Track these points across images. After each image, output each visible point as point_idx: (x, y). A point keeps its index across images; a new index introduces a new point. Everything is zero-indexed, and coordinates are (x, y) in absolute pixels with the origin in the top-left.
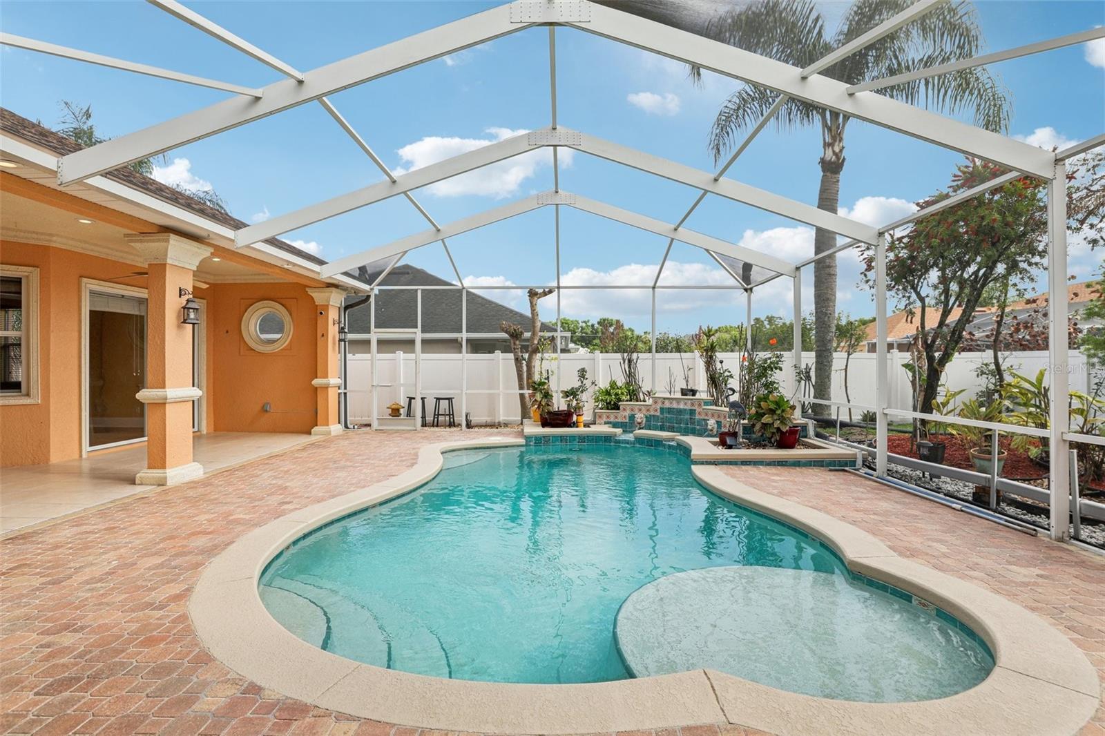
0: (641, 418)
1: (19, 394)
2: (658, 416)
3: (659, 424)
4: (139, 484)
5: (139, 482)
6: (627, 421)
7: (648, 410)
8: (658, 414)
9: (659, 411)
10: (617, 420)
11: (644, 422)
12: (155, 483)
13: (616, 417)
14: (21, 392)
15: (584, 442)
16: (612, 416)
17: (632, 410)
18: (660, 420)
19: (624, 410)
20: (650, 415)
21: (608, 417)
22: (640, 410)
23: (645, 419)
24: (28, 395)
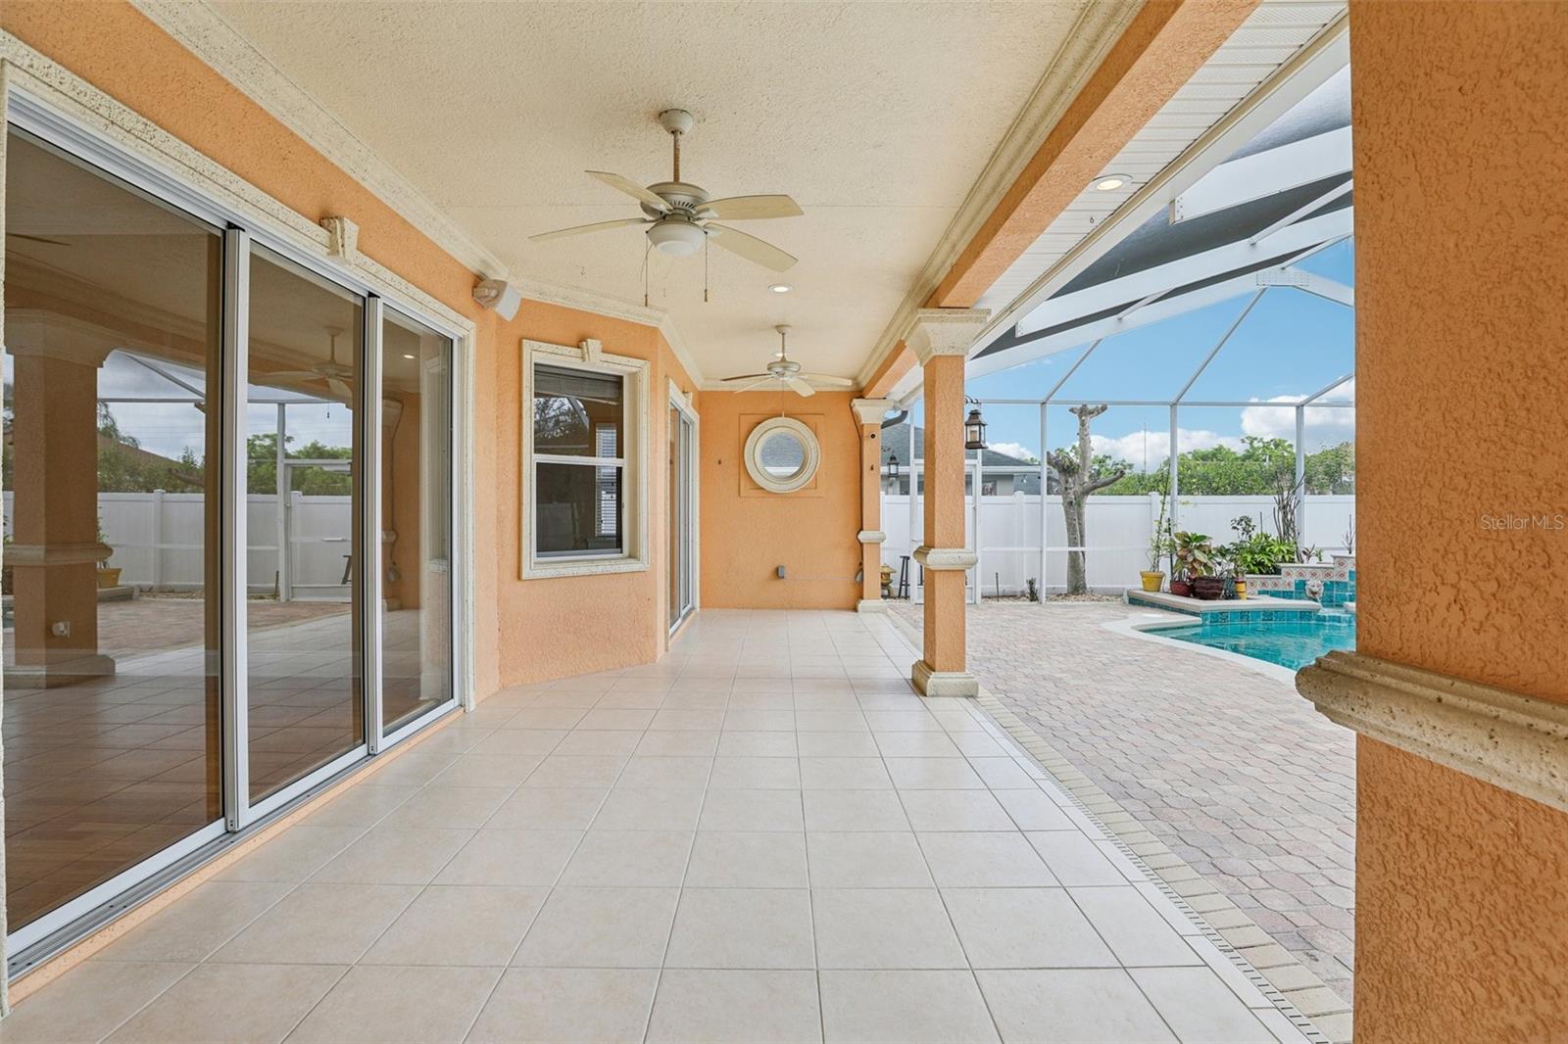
0: (1318, 586)
1: (620, 555)
2: (1346, 583)
3: (1347, 594)
4: (932, 696)
5: (933, 693)
6: (1293, 589)
7: (1328, 575)
8: (1347, 580)
9: (1347, 575)
10: (1276, 589)
11: (1322, 591)
12: (959, 693)
13: (1276, 585)
14: (622, 552)
15: (1217, 621)
16: (1270, 582)
17: (1301, 574)
18: (1349, 589)
19: (1288, 574)
20: (1332, 582)
21: (1264, 584)
22: (1314, 575)
23: (1323, 588)
24: (633, 556)
